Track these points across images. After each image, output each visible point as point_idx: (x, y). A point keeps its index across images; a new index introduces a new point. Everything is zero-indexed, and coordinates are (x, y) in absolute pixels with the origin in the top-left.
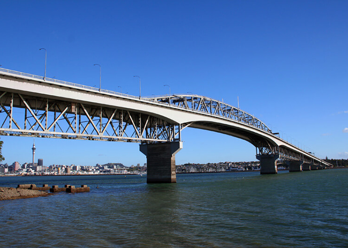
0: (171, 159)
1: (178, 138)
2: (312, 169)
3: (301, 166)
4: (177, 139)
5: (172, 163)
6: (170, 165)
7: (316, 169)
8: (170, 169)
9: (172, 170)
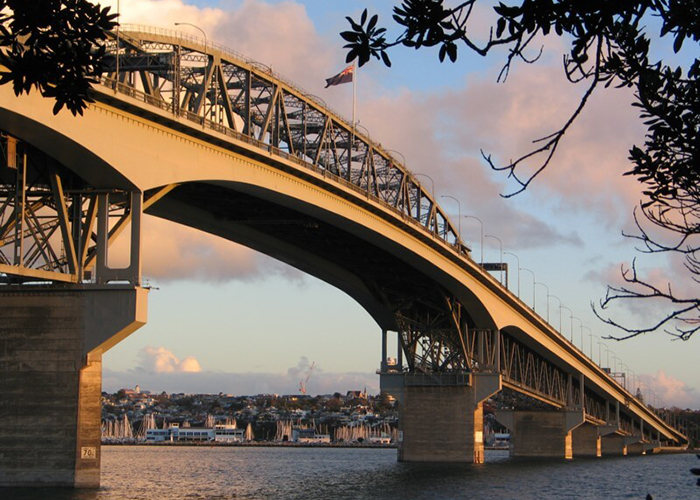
0: (78, 375)
1: (126, 263)
2: (605, 456)
3: (569, 439)
4: (120, 274)
5: (82, 402)
6: (74, 410)
7: (620, 456)
8: (73, 431)
9: (81, 437)
